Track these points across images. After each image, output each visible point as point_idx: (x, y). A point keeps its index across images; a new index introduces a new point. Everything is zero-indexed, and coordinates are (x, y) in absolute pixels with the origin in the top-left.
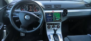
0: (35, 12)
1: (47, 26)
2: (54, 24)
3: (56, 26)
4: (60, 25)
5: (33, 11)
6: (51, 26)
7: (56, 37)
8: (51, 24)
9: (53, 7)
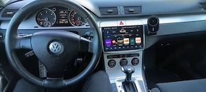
0: (76, 27)
1: (106, 61)
2: (124, 56)
3: (129, 59)
4: (140, 58)
5: (69, 25)
6: (118, 60)
7: (131, 89)
8: (118, 56)
9: (121, 11)
